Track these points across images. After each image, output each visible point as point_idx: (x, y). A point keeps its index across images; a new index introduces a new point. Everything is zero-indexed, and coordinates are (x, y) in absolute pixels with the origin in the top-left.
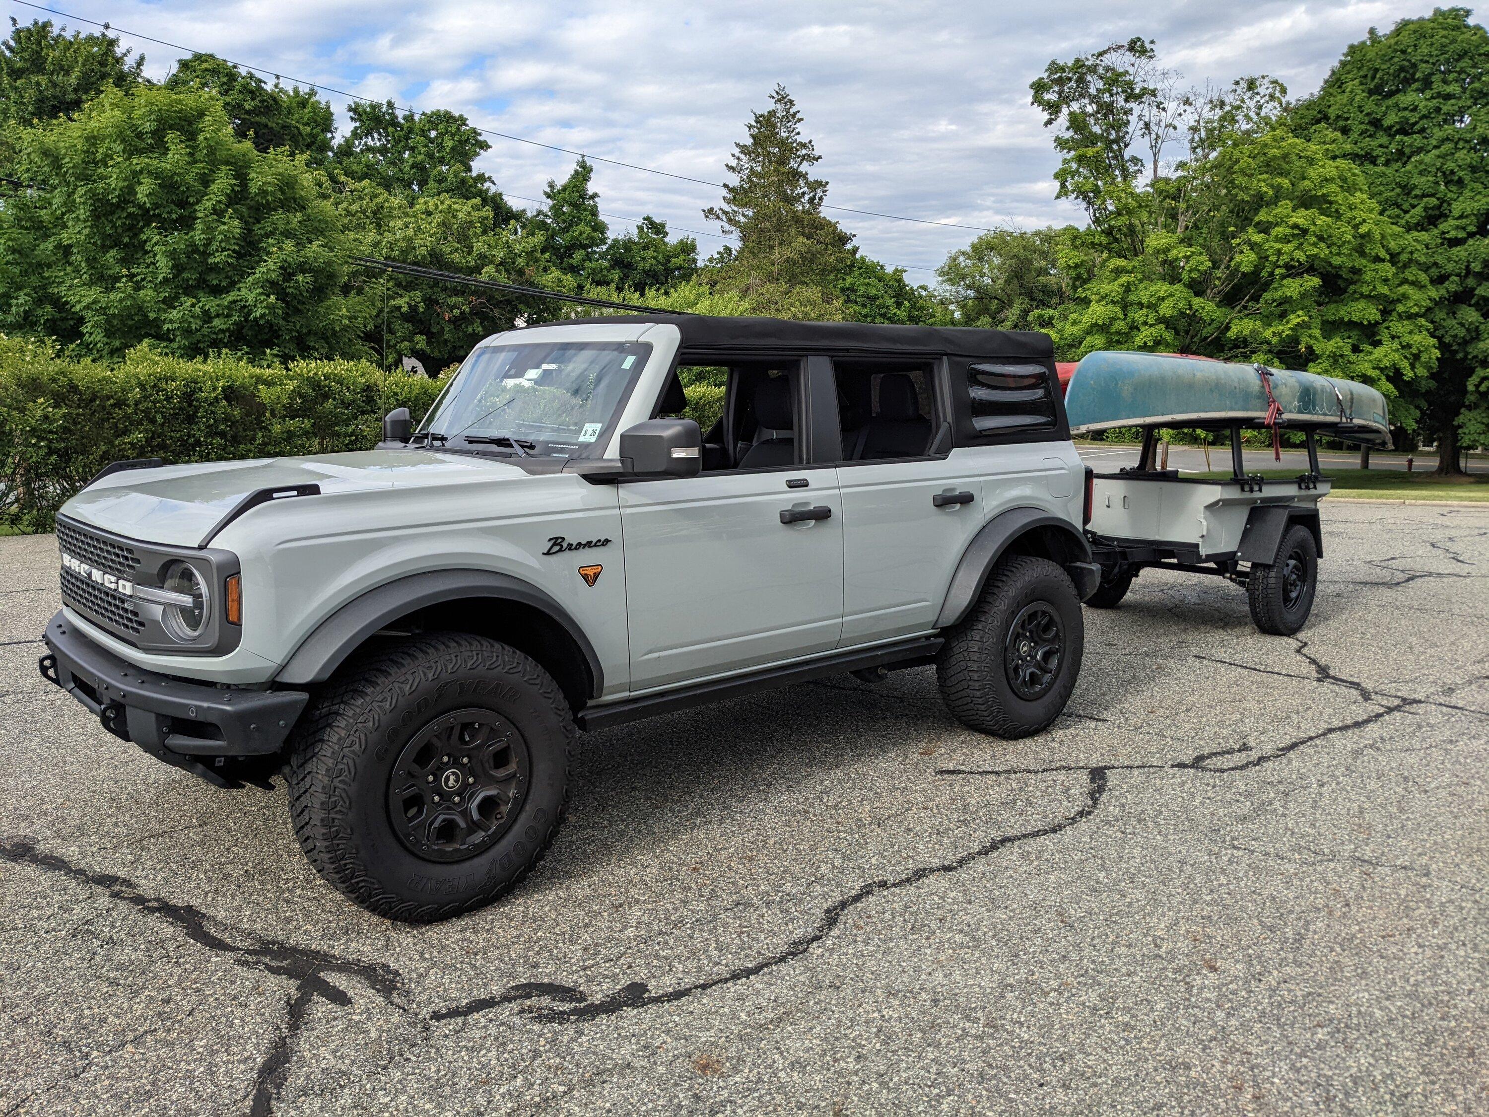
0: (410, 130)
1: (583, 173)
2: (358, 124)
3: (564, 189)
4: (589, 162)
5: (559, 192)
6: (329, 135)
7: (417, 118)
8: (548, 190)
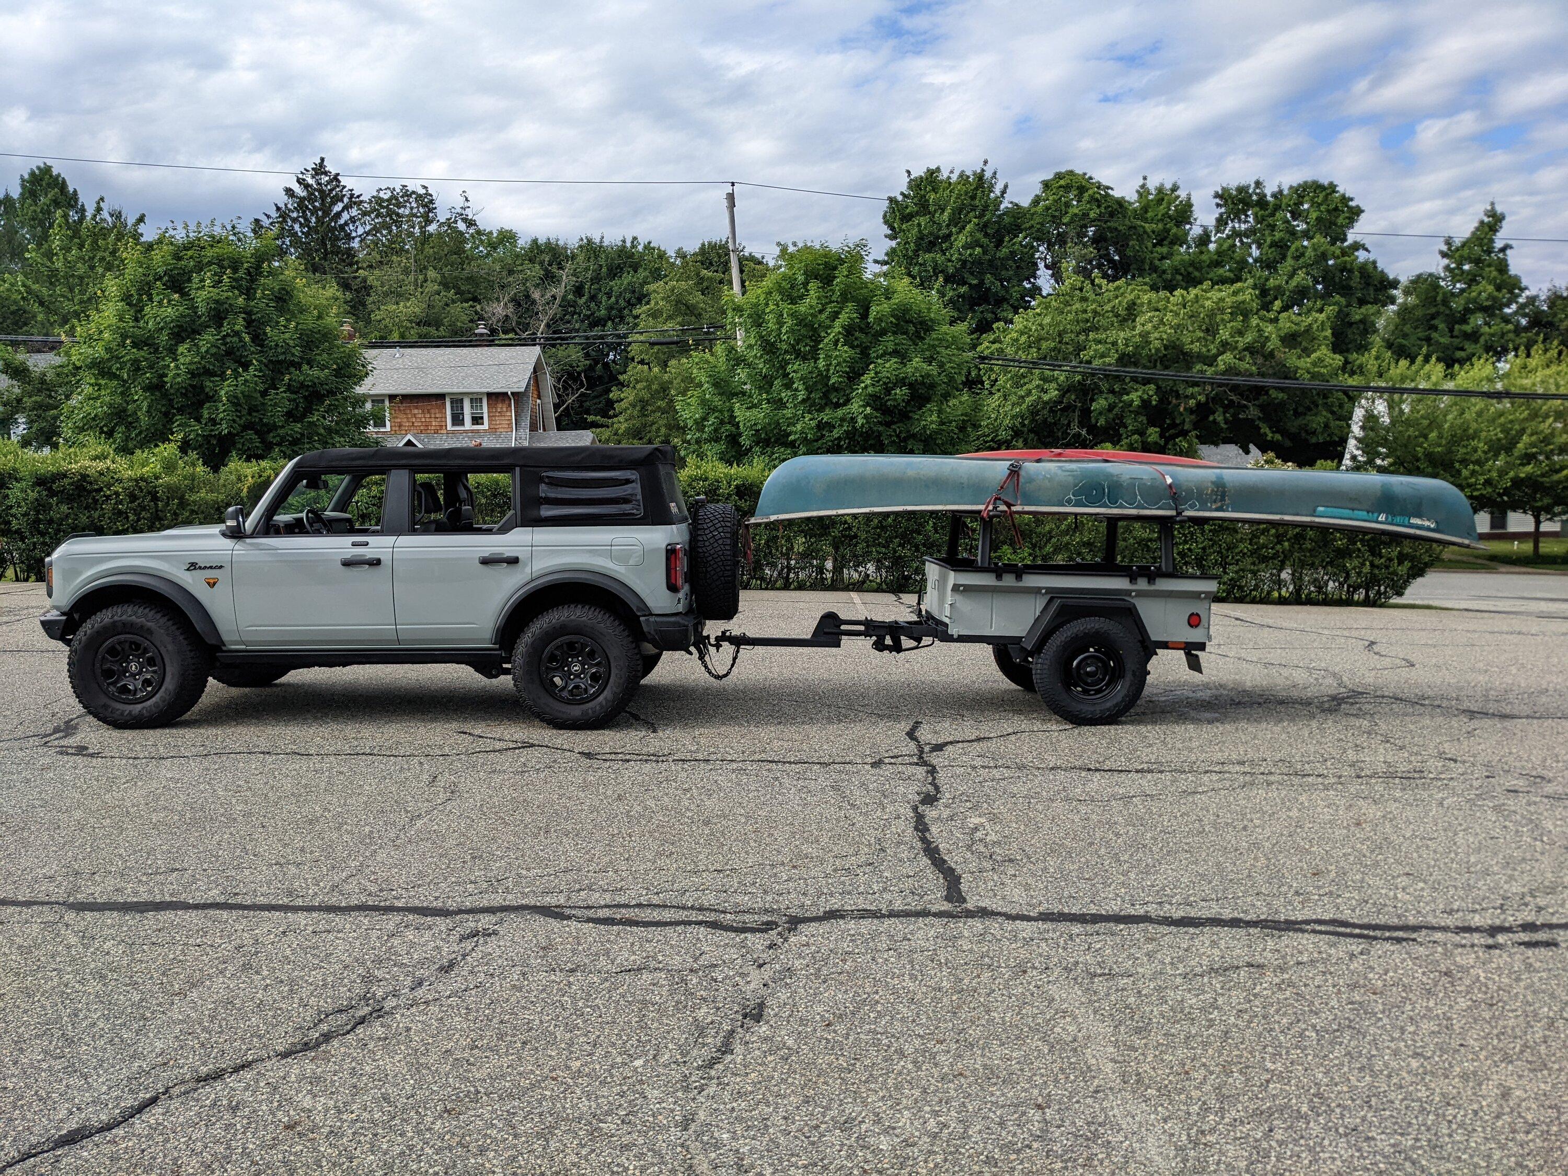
0: (1277, 207)
1: (1494, 221)
2: (1223, 210)
3: (1464, 245)
4: (1499, 209)
5: (1457, 249)
6: (1188, 227)
7: (1286, 192)
8: (1445, 248)
